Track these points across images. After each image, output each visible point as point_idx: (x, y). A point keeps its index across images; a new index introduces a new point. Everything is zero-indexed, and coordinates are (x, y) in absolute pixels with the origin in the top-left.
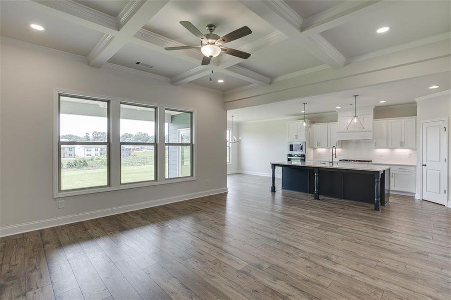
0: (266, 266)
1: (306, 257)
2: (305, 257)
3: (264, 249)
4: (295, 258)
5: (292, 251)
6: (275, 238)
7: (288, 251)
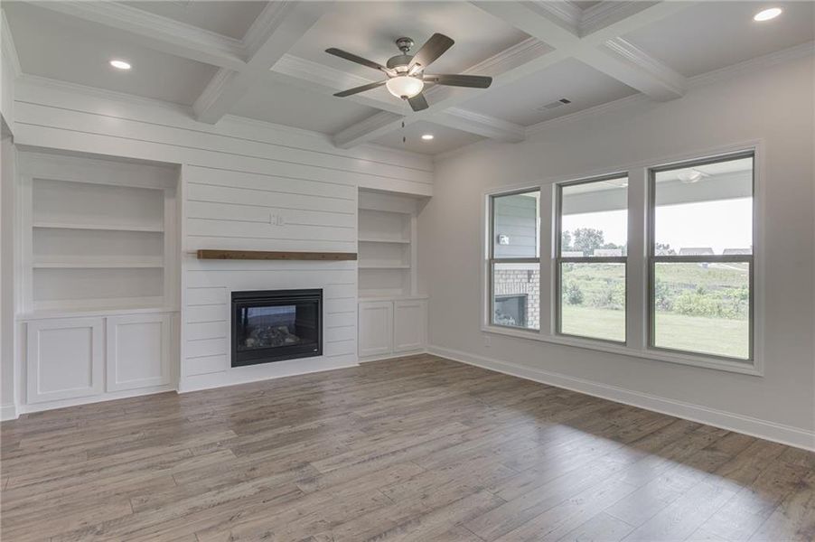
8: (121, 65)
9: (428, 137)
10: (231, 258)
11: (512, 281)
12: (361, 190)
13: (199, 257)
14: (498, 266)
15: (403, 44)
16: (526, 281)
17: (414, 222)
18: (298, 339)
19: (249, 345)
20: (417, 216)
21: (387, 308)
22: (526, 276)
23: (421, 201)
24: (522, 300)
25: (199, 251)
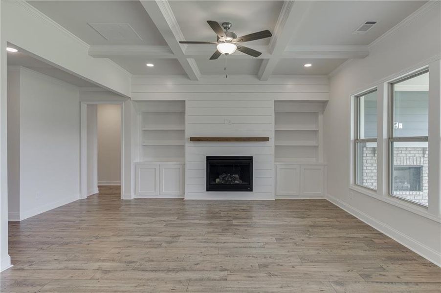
0: (164, 245)
1: (131, 264)
2: (133, 264)
3: (178, 256)
4: (143, 259)
5: (149, 265)
6: (178, 274)
7: (152, 263)
8: (150, 65)
9: (308, 65)
10: (202, 141)
11: (404, 155)
12: (275, 101)
13: (191, 140)
14: (396, 144)
15: (225, 26)
16: (421, 156)
17: (320, 117)
18: (242, 182)
19: (217, 182)
20: (323, 113)
21: (296, 169)
22: (422, 152)
23: (324, 104)
24: (418, 170)
25: (191, 138)
